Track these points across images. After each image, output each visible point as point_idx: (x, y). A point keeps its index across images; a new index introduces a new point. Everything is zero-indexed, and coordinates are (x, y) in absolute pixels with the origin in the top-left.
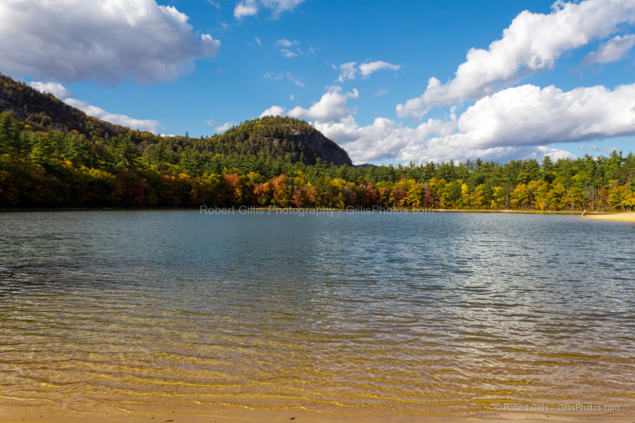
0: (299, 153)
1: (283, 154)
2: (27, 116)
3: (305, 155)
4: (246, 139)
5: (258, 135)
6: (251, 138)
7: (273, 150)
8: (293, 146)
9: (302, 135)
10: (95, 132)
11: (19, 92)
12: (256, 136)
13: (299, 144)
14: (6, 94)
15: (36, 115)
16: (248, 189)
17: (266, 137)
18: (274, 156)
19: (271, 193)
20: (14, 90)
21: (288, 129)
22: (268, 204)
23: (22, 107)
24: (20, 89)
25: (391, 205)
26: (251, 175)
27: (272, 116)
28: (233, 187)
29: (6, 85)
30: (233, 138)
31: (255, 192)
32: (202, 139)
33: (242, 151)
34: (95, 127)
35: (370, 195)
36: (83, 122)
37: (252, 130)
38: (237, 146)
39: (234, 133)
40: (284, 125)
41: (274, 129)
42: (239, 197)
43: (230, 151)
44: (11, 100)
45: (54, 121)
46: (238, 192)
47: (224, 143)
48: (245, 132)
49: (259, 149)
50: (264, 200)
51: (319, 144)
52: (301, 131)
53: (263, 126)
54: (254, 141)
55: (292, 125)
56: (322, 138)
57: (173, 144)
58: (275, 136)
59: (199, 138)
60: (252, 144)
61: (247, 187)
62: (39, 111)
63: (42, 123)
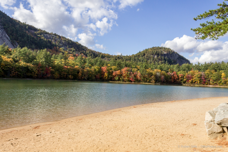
0: (166, 61)
1: (158, 61)
2: (67, 49)
3: (168, 62)
4: (144, 56)
5: (149, 54)
6: (146, 55)
7: (154, 60)
8: (163, 58)
9: (167, 54)
10: (89, 54)
11: (66, 41)
12: (148, 55)
13: (166, 57)
14: (62, 42)
15: (71, 49)
16: (110, 73)
17: (152, 55)
18: (154, 62)
19: (121, 75)
20: (65, 41)
21: (162, 52)
22: (119, 80)
23: (67, 46)
24: (67, 40)
25: (185, 82)
26: (113, 67)
27: (156, 47)
28: (104, 72)
29: (63, 39)
30: (139, 55)
31: (113, 75)
32: (127, 56)
33: (141, 60)
34: (90, 52)
35: (174, 78)
36: (86, 51)
37: (147, 52)
38: (140, 58)
39: (140, 54)
40: (160, 50)
41: (155, 51)
42: (106, 77)
43: (136, 60)
44: (64, 44)
45: (76, 51)
46: (106, 74)
47: (135, 57)
48: (144, 53)
49: (148, 59)
50: (117, 78)
51: (175, 57)
52: (167, 52)
53: (151, 51)
54: (147, 57)
55: (164, 50)
56: (177, 55)
57: (116, 58)
58: (156, 54)
59: (126, 55)
60: (146, 57)
61: (110, 72)
62: (72, 47)
63: (72, 51)
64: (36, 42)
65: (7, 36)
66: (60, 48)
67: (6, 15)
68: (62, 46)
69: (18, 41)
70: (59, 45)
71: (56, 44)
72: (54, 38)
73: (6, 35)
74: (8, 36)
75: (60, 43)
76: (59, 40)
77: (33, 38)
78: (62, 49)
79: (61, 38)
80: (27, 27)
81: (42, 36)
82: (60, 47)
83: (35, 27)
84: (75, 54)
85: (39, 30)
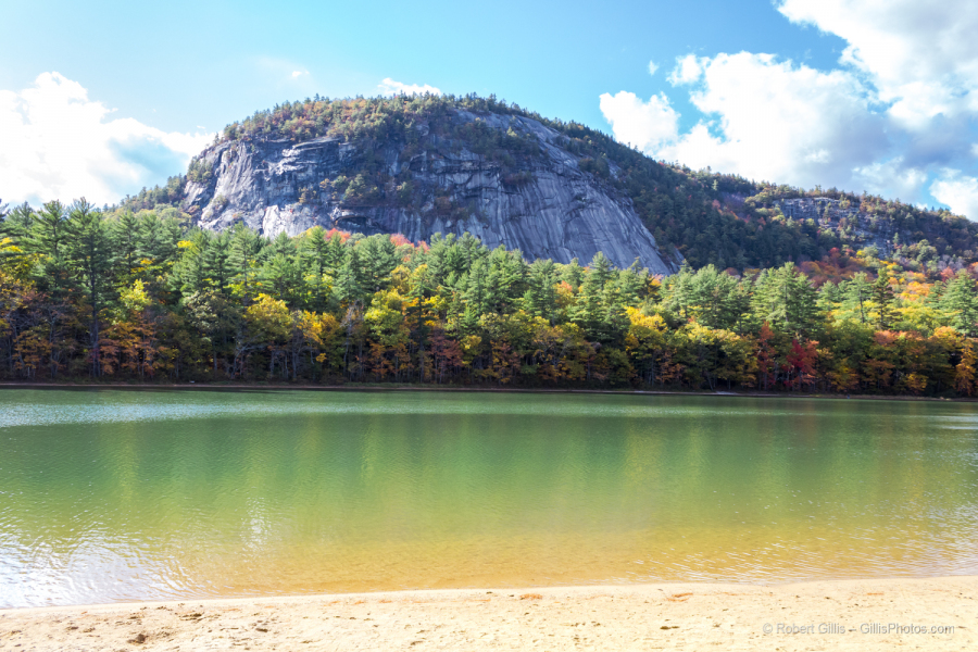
2: (895, 251)
11: (888, 216)
14: (869, 222)
15: (912, 247)
20: (881, 213)
23: (891, 239)
24: (891, 210)
29: (870, 209)
44: (875, 231)
45: (941, 252)
62: (917, 239)
63: (919, 257)
64: (752, 237)
65: (646, 231)
66: (856, 249)
67: (641, 155)
68: (869, 240)
69: (684, 246)
70: (853, 238)
71: (838, 235)
72: (826, 208)
73: (643, 227)
74: (650, 231)
75: (859, 227)
76: (850, 215)
77: (740, 224)
78: (866, 254)
79: (863, 204)
80: (715, 183)
81: (777, 208)
82: (856, 245)
83: (744, 177)
84: (934, 269)
85: (761, 189)
